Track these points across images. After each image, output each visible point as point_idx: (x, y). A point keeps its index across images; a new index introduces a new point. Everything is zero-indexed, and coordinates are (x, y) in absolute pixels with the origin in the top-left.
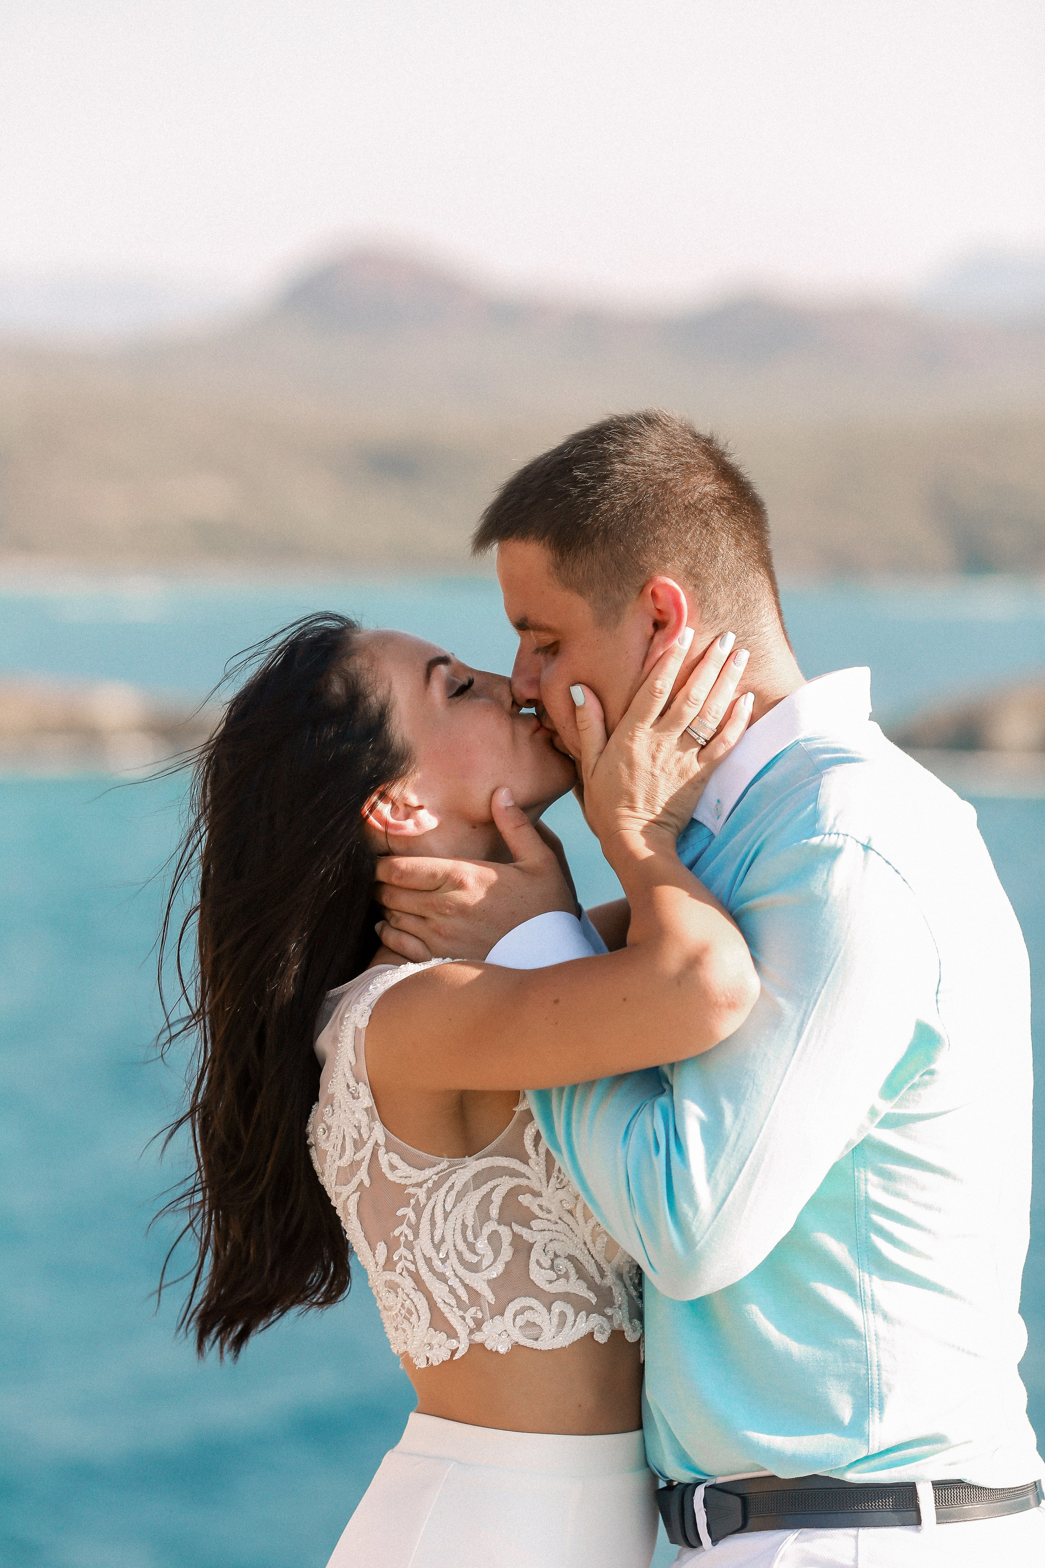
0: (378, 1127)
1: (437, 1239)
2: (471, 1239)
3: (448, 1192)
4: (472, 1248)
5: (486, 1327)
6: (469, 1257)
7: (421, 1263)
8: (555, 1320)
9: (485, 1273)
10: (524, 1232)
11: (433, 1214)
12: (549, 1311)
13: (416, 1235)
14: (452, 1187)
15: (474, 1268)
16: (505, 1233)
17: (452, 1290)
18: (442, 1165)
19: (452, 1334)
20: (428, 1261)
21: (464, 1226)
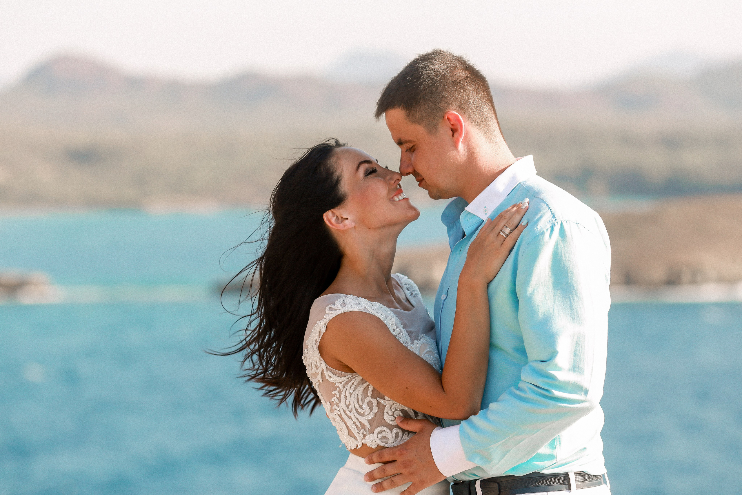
0: (323, 363)
1: (347, 403)
2: (361, 403)
3: (351, 386)
4: (361, 407)
5: (367, 438)
6: (360, 410)
7: (342, 412)
8: (394, 436)
9: (366, 417)
10: (382, 401)
11: (345, 394)
12: (392, 432)
13: (340, 402)
14: (353, 384)
15: (362, 415)
16: (374, 402)
17: (354, 423)
18: (349, 376)
19: (356, 439)
20: (345, 411)
21: (358, 399)
